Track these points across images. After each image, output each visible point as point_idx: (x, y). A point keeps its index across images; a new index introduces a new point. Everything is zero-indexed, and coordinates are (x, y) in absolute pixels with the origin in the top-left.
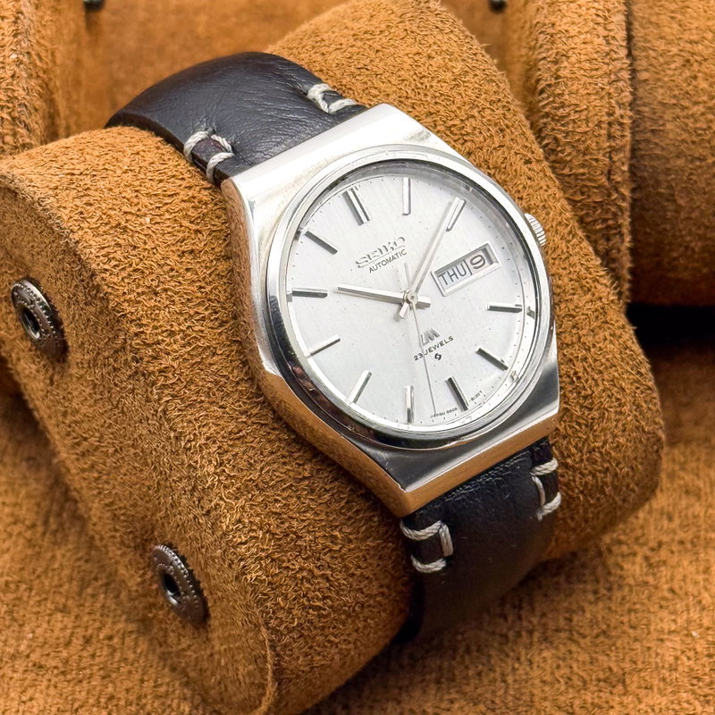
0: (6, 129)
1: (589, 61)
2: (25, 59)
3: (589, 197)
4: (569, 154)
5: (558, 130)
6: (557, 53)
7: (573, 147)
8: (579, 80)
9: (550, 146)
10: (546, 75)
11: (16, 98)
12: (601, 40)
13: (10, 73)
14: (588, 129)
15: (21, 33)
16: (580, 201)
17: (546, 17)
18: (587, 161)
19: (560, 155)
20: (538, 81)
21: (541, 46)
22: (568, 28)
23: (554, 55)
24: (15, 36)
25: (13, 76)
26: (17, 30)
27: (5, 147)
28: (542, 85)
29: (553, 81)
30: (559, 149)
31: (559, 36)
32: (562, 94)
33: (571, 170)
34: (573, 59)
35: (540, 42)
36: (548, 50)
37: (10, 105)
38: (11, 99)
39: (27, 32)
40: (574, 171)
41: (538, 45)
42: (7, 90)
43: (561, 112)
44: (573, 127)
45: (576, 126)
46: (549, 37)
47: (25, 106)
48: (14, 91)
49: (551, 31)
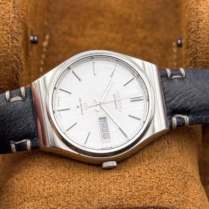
0: (10, 40)
2: (17, 17)
4: (201, 55)
5: (197, 46)
6: (198, 19)
7: (202, 52)
8: (206, 29)
9: (194, 52)
10: (194, 27)
11: (13, 30)
13: (11, 21)
14: (208, 46)
15: (16, 7)
17: (195, 6)
18: (207, 57)
19: (198, 55)
20: (191, 28)
21: (193, 17)
22: (203, 10)
23: (197, 20)
24: (14, 8)
25: (13, 22)
26: (14, 6)
27: (9, 47)
28: (193, 30)
29: (197, 29)
31: (199, 13)
32: (200, 34)
33: (201, 60)
34: (204, 21)
35: (193, 15)
36: (195, 18)
37: (11, 32)
38: (11, 30)
39: (18, 6)
40: (202, 60)
41: (192, 16)
42: (10, 27)
43: (199, 40)
44: (203, 45)
45: (204, 45)
46: (196, 13)
47: (17, 33)
48: (13, 27)
49: (197, 11)
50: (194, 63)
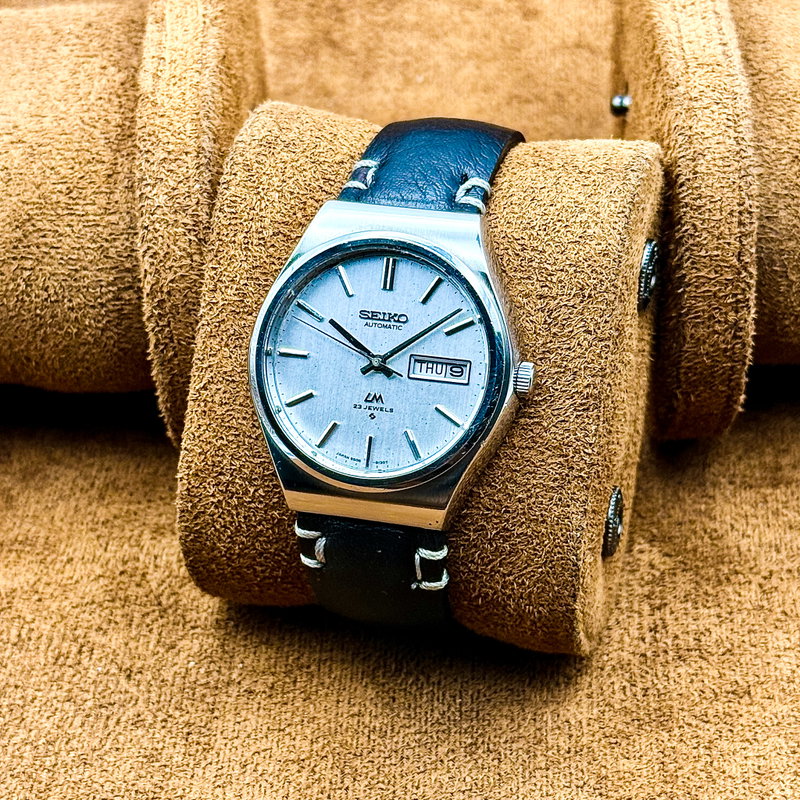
0: (194, 249)
1: (722, 159)
3: (722, 275)
4: (705, 239)
5: (696, 218)
6: (695, 152)
7: (709, 232)
8: (714, 175)
9: (689, 232)
10: (685, 171)
11: (201, 222)
12: (732, 141)
13: (194, 201)
14: (721, 217)
16: (714, 279)
17: (684, 121)
18: (720, 244)
19: (698, 239)
20: (678, 176)
21: (680, 146)
22: (704, 131)
23: (692, 154)
25: (197, 203)
27: (194, 264)
28: (682, 179)
29: (691, 176)
30: (697, 234)
31: (696, 137)
32: (700, 188)
33: (707, 252)
34: (708, 157)
35: (680, 142)
36: (687, 149)
37: (196, 228)
38: (196, 223)
40: (709, 253)
41: (677, 146)
42: (193, 216)
43: (698, 203)
44: (709, 215)
45: (711, 214)
46: (687, 138)
49: (689, 133)
50: (688, 259)
